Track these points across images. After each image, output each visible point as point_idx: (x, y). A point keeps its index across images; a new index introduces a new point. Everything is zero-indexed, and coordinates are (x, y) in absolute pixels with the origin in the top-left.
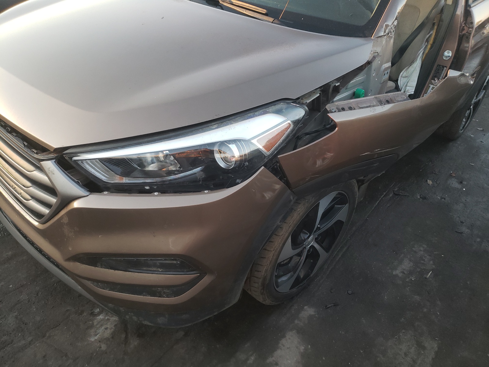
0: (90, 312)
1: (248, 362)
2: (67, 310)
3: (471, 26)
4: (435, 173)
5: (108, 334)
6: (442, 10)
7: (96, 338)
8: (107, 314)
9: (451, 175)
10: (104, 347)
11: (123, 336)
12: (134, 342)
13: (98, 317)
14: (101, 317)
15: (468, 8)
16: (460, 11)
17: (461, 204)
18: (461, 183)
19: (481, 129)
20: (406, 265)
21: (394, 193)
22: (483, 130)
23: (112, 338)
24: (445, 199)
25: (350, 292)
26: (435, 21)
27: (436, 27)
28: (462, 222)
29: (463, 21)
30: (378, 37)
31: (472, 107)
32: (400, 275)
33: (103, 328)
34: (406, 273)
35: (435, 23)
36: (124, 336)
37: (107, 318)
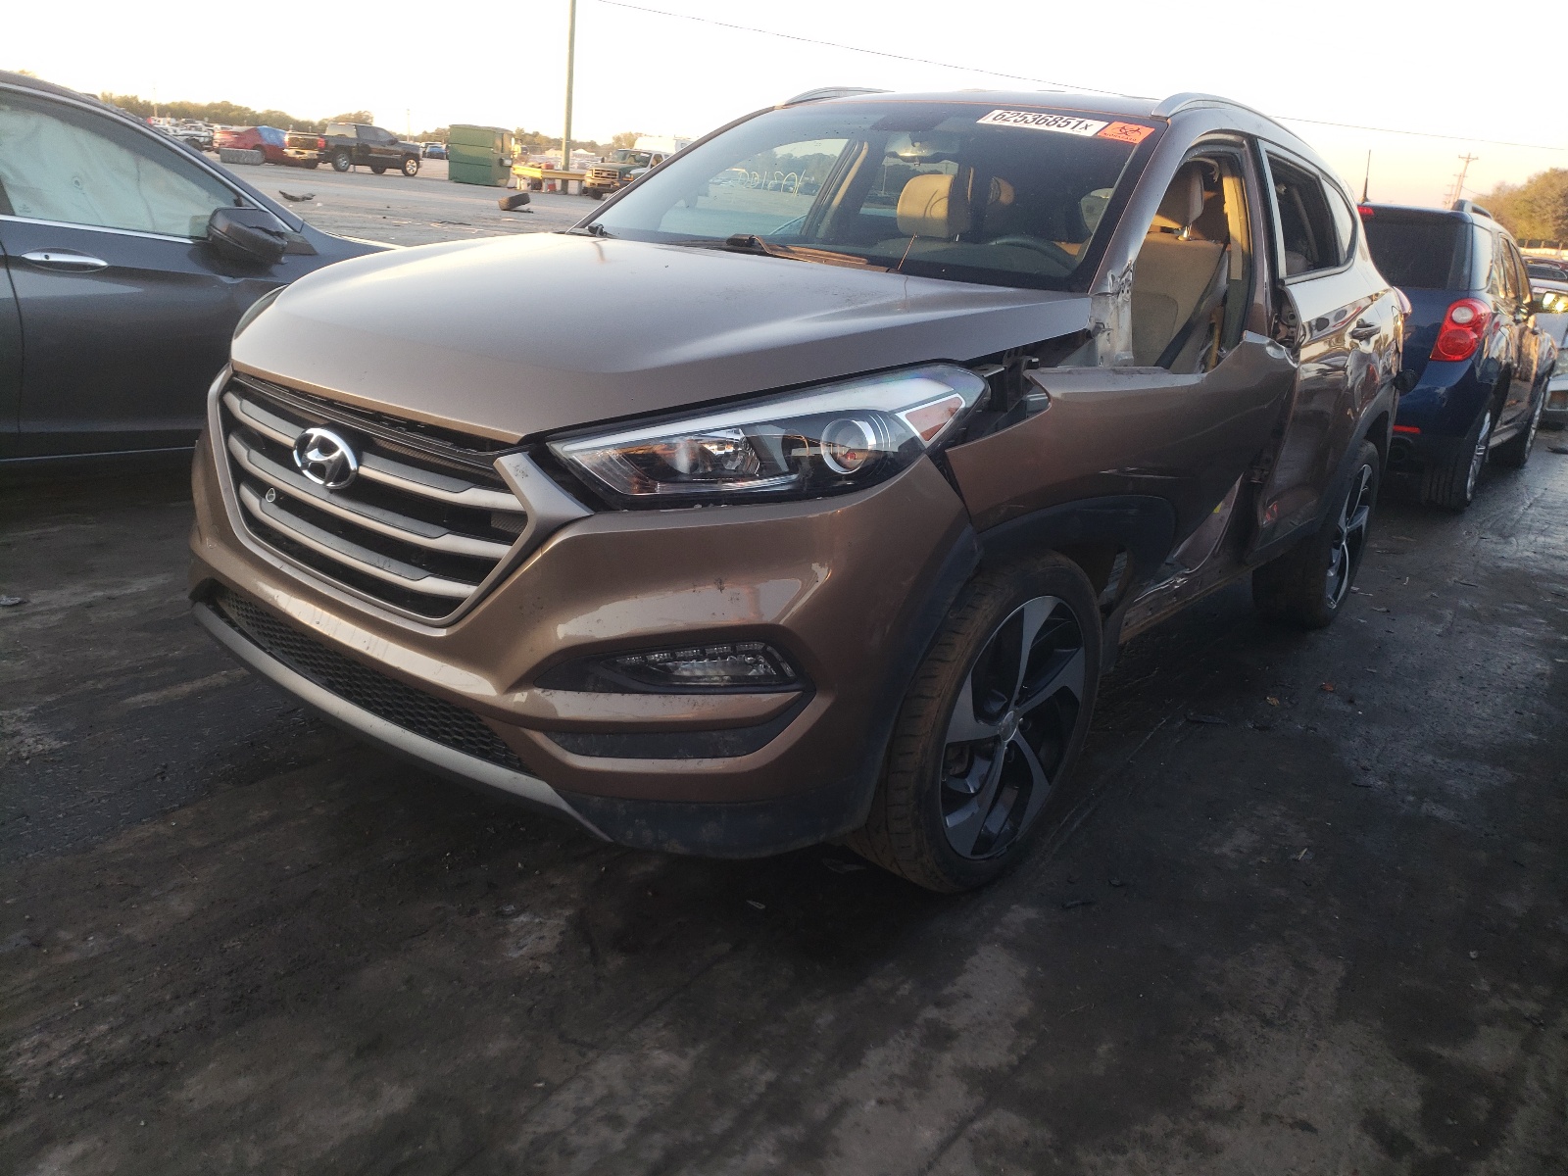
0: (494, 912)
1: (899, 993)
2: (439, 908)
3: (1291, 322)
4: (1283, 686)
5: (548, 946)
6: (1225, 299)
7: (521, 952)
8: (536, 915)
9: (1322, 689)
10: (545, 968)
11: (586, 950)
12: (615, 962)
13: (515, 920)
14: (523, 918)
15: (1280, 286)
16: (1262, 297)
17: (1357, 740)
18: (1351, 702)
19: (1384, 609)
20: (1243, 839)
21: (1188, 720)
22: (1388, 611)
23: (560, 953)
24: (1315, 729)
25: (1116, 882)
26: (1213, 321)
27: (1217, 332)
28: (1365, 769)
29: (1273, 314)
30: (1100, 294)
31: (1344, 543)
32: (1233, 855)
33: (533, 937)
34: (1245, 850)
35: (1214, 324)
36: (589, 950)
37: (537, 920)
